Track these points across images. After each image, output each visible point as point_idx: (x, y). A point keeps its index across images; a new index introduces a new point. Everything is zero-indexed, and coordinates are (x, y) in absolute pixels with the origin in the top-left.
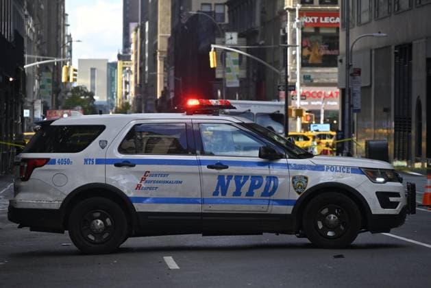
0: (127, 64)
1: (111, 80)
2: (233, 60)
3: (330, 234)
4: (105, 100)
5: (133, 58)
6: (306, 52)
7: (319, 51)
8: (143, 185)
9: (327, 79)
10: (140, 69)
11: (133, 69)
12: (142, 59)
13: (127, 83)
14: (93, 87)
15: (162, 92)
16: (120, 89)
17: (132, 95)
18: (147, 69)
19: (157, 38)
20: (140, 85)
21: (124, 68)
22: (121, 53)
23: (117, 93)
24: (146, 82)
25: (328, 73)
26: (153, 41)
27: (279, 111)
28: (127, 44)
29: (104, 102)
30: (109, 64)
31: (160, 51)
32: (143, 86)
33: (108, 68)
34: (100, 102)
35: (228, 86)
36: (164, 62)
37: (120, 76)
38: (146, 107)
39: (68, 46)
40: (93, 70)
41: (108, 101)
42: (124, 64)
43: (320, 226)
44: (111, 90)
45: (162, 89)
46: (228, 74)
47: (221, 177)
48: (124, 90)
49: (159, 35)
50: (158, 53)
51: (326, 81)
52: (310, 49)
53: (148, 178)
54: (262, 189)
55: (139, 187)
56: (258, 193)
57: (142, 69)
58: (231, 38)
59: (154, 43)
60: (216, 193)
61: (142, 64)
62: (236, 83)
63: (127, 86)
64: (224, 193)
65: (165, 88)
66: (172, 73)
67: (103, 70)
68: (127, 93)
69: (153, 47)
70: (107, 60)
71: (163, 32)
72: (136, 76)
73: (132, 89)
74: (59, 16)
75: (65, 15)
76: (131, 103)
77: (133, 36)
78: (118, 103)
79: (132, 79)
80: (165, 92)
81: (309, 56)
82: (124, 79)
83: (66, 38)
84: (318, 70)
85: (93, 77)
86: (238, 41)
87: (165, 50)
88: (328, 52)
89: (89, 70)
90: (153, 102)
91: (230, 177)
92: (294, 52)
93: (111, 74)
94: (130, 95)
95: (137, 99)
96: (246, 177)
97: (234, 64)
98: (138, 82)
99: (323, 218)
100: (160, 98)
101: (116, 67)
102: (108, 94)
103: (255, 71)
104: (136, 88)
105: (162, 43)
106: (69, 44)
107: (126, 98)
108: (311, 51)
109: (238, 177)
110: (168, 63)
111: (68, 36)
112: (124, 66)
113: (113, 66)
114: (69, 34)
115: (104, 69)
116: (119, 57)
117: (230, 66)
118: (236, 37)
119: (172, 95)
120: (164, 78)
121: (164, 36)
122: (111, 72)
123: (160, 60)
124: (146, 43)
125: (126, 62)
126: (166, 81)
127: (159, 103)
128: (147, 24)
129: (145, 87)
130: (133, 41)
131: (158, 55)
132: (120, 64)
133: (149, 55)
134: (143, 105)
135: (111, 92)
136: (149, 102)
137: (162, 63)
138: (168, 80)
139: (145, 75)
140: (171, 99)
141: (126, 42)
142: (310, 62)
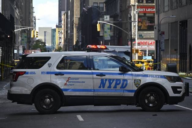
1: (53, 37)
2: (107, 28)
3: (151, 105)
4: (51, 45)
5: (63, 27)
6: (140, 24)
7: (146, 24)
8: (68, 83)
10: (66, 32)
11: (63, 32)
12: (67, 27)
13: (60, 38)
14: (45, 40)
15: (76, 42)
18: (69, 32)
19: (73, 18)
20: (66, 39)
21: (59, 31)
22: (58, 25)
23: (56, 42)
24: (69, 37)
25: (150, 33)
27: (128, 51)
28: (60, 21)
29: (50, 46)
30: (52, 29)
31: (75, 24)
33: (52, 31)
35: (105, 39)
37: (57, 35)
39: (34, 22)
40: (45, 32)
41: (52, 46)
42: (59, 29)
43: (147, 102)
44: (53, 41)
45: (76, 41)
46: (105, 34)
47: (102, 80)
48: (59, 41)
49: (74, 16)
51: (149, 37)
52: (142, 23)
53: (69, 80)
54: (120, 85)
55: (66, 84)
56: (119, 87)
57: (67, 32)
58: (107, 18)
59: (72, 20)
60: (100, 87)
61: (67, 29)
62: (109, 38)
63: (60, 39)
64: (104, 87)
65: (77, 40)
66: (80, 34)
68: (60, 43)
69: (72, 22)
70: (51, 28)
71: (76, 15)
72: (64, 35)
73: (62, 41)
74: (30, 8)
75: (32, 8)
76: (62, 47)
77: (63, 17)
78: (56, 47)
79: (62, 36)
80: (77, 42)
81: (141, 26)
82: (59, 37)
83: (33, 18)
84: (145, 32)
85: (45, 35)
86: (110, 19)
87: (77, 23)
88: (150, 24)
89: (44, 32)
90: (72, 46)
91: (106, 80)
92: (135, 24)
93: (53, 34)
94: (62, 43)
95: (65, 45)
96: (113, 80)
98: (65, 38)
99: (148, 98)
100: (75, 45)
101: (55, 31)
102: (52, 42)
103: (117, 33)
105: (76, 20)
106: (34, 21)
107: (60, 45)
108: (142, 24)
109: (110, 80)
110: (79, 29)
111: (34, 17)
114: (34, 16)
115: (50, 32)
116: (57, 26)
117: (106, 30)
118: (109, 17)
119: (80, 43)
120: (77, 36)
121: (77, 17)
122: (53, 33)
123: (75, 28)
124: (69, 20)
125: (60, 29)
126: (78, 37)
127: (74, 47)
128: (69, 11)
129: (68, 40)
130: (63, 19)
131: (74, 26)
132: (57, 30)
133: (70, 25)
134: (68, 48)
135: (53, 42)
136: (70, 47)
137: (76, 29)
138: (79, 36)
139: (68, 35)
140: (80, 46)
141: (60, 20)
142: (142, 28)
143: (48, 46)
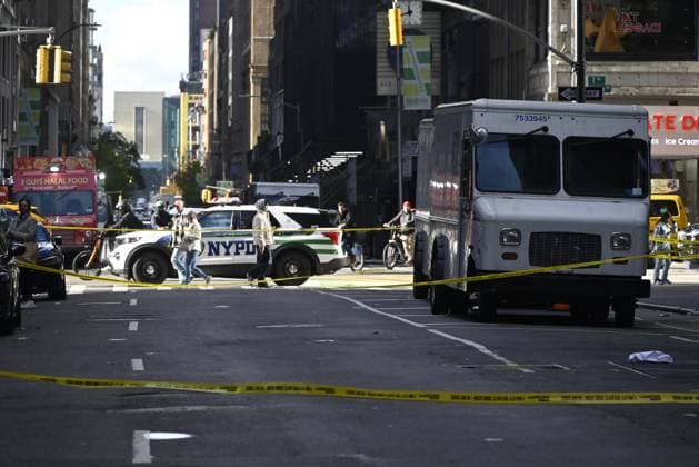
0: (196, 98)
1: (170, 127)
2: (418, 54)
4: (160, 160)
5: (205, 83)
6: (589, 28)
7: (618, 24)
9: (638, 87)
10: (218, 101)
11: (206, 103)
12: (222, 85)
13: (196, 129)
14: (139, 137)
15: (259, 137)
16: (184, 141)
17: (204, 149)
18: (230, 102)
19: (248, 44)
20: (219, 130)
21: (191, 105)
22: (187, 80)
23: (179, 148)
24: (230, 123)
25: (638, 74)
26: (242, 50)
28: (195, 66)
29: (157, 164)
30: (165, 99)
31: (253, 67)
32: (223, 132)
33: (164, 106)
34: (152, 163)
35: (406, 108)
36: (262, 87)
37: (184, 118)
38: (229, 168)
39: (93, 65)
40: (139, 110)
41: (164, 161)
42: (191, 98)
44: (170, 142)
45: (259, 133)
46: (406, 82)
48: (191, 143)
49: (252, 37)
50: (252, 70)
51: (634, 91)
57: (222, 102)
58: (410, 13)
59: (246, 51)
61: (222, 93)
62: (425, 101)
63: (195, 135)
65: (263, 132)
66: (280, 102)
67: (156, 110)
68: (196, 147)
70: (163, 93)
71: (259, 32)
72: (211, 117)
73: (205, 139)
74: (75, 7)
75: (88, 12)
76: (202, 163)
77: (205, 46)
78: (180, 164)
79: (205, 119)
80: (264, 139)
81: (594, 37)
82: (191, 125)
83: (91, 51)
84: (616, 68)
85: (139, 122)
86: (423, 19)
87: (265, 63)
88: (639, 28)
89: (134, 111)
90: (243, 158)
92: (563, 28)
93: (170, 118)
94: (202, 150)
95: (213, 155)
97: (421, 62)
98: (215, 126)
100: (255, 147)
101: (178, 106)
102: (164, 147)
104: (212, 137)
105: (258, 52)
106: (95, 61)
107: (194, 153)
108: (599, 25)
110: (271, 86)
111: (93, 47)
112: (192, 101)
113: (173, 103)
115: (158, 108)
116: (183, 86)
117: (411, 66)
118: (420, 9)
119: (279, 141)
120: (262, 115)
121: (262, 40)
122: (169, 113)
123: (254, 82)
124: (231, 54)
125: (194, 95)
126: (268, 120)
127: (253, 157)
128: (231, 21)
129: (227, 134)
130: (207, 55)
131: (251, 75)
132: (184, 99)
133: (233, 75)
134: (224, 165)
135: (170, 147)
136: (234, 160)
137: (259, 88)
138: (270, 116)
139: (226, 113)
140: (277, 148)
141: (194, 61)
142: (597, 49)
143: (147, 163)
